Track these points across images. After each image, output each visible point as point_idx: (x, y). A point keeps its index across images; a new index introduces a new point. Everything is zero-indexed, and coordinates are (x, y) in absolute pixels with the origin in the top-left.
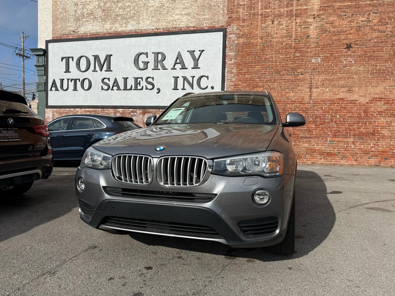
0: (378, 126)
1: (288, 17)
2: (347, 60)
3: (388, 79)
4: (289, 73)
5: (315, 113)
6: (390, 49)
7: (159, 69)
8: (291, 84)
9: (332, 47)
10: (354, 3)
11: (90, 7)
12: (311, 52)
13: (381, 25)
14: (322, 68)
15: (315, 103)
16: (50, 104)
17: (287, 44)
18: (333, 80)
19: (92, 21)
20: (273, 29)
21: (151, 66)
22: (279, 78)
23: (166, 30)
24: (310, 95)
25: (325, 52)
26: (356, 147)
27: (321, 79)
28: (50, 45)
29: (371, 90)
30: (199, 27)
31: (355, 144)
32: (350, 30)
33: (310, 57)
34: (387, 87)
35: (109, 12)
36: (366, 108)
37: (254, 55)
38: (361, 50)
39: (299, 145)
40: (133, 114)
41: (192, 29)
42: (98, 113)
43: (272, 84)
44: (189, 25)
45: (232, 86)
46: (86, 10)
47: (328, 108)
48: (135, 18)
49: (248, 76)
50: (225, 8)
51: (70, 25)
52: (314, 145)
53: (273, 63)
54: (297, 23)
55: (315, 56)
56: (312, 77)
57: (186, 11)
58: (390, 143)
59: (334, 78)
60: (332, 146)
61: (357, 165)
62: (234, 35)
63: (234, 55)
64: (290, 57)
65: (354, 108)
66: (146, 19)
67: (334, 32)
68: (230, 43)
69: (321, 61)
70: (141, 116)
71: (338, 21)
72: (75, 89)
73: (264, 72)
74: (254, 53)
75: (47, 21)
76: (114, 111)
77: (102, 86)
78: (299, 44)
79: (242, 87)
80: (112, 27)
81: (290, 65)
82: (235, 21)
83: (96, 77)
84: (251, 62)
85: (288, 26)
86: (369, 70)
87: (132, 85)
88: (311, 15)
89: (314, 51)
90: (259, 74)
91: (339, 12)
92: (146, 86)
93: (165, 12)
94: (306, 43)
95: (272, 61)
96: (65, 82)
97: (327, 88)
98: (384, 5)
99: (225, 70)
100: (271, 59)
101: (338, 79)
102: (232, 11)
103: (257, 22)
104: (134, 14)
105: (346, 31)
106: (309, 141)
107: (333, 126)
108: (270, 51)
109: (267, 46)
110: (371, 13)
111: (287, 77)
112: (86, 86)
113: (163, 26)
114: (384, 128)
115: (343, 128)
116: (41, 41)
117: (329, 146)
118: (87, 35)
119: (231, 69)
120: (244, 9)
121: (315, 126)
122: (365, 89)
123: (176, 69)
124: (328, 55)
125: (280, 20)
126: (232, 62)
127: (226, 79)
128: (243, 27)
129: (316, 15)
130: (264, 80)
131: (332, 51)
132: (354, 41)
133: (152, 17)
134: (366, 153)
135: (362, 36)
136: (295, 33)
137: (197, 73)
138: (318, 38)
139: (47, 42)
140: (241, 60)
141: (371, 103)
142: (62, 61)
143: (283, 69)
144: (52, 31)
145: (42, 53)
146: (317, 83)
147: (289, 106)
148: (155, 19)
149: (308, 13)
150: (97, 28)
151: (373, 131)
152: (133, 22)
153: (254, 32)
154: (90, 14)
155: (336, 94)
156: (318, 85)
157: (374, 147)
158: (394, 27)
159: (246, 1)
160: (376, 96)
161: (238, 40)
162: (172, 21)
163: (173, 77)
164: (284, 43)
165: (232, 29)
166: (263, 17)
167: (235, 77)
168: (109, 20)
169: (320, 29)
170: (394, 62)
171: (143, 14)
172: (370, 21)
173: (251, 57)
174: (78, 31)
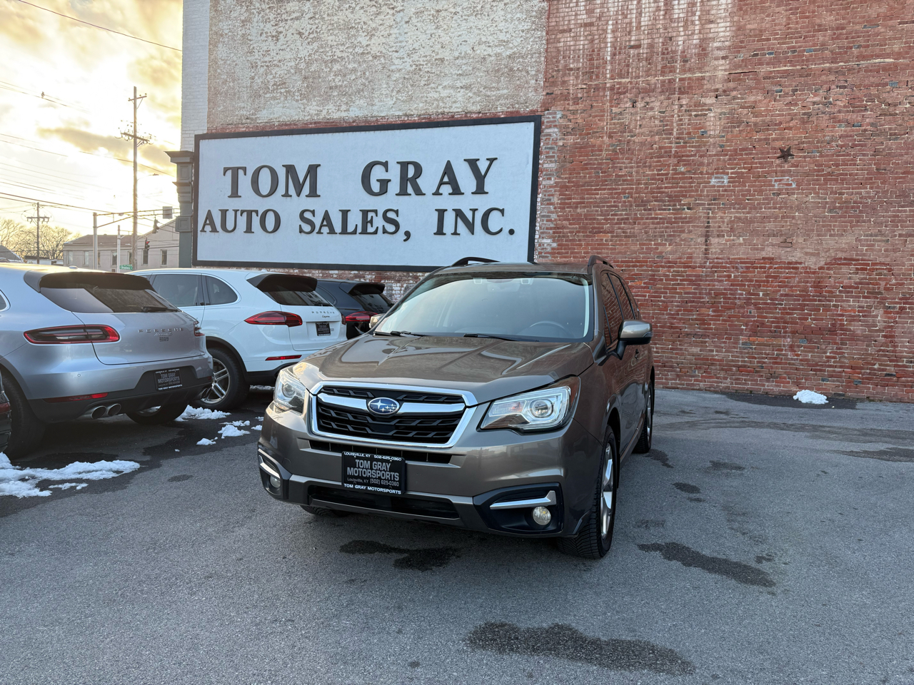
0: (842, 315)
1: (664, 95)
2: (781, 180)
3: (864, 222)
4: (665, 206)
5: (714, 285)
6: (870, 160)
7: (410, 195)
8: (667, 227)
9: (751, 154)
10: (798, 67)
11: (279, 71)
12: (709, 164)
13: (853, 112)
14: (731, 195)
15: (716, 266)
16: (200, 257)
17: (661, 148)
18: (751, 221)
19: (282, 99)
20: (633, 118)
21: (394, 187)
22: (644, 214)
23: (424, 118)
24: (706, 250)
25: (737, 164)
26: (796, 357)
27: (728, 219)
28: (203, 143)
29: (829, 241)
30: (489, 112)
31: (795, 351)
32: (789, 122)
33: (707, 173)
34: (862, 237)
35: (316, 81)
36: (819, 278)
37: (595, 169)
38: (811, 161)
39: (681, 349)
41: (474, 116)
43: (631, 226)
44: (469, 109)
45: (551, 229)
46: (271, 77)
47: (742, 276)
49: (582, 210)
50: (541, 76)
51: (242, 105)
52: (713, 351)
53: (633, 185)
54: (681, 106)
55: (717, 173)
56: (710, 215)
57: (465, 81)
58: (867, 350)
59: (755, 217)
60: (748, 353)
62: (556, 130)
63: (556, 170)
64: (667, 174)
65: (795, 277)
66: (387, 96)
67: (756, 124)
68: (548, 144)
69: (729, 182)
71: (765, 102)
72: (249, 230)
73: (614, 202)
74: (594, 164)
75: (199, 97)
76: (323, 274)
77: (300, 226)
78: (686, 147)
79: (570, 232)
80: (321, 111)
81: (666, 190)
82: (560, 100)
83: (290, 207)
84: (589, 184)
85: (664, 112)
86: (827, 203)
87: (356, 225)
88: (711, 91)
89: (714, 164)
90: (604, 206)
91: (767, 85)
92: (383, 226)
93: (422, 83)
94: (699, 146)
95: (631, 182)
96: (230, 216)
97: (740, 236)
98: (858, 72)
99: (537, 198)
100: (629, 178)
101: (762, 219)
102: (553, 82)
103: (602, 102)
104: (364, 85)
105: (781, 123)
106: (702, 342)
107: (750, 313)
108: (627, 161)
109: (622, 151)
110: (833, 87)
111: (661, 214)
112: (270, 223)
113: (418, 110)
114: (854, 320)
115: (771, 317)
116: (188, 135)
117: (741, 353)
118: (274, 125)
119: (549, 195)
120: (577, 78)
121: (713, 311)
122: (817, 240)
123: (441, 194)
124: (743, 170)
125: (647, 99)
126: (552, 182)
127: (538, 216)
128: (574, 112)
129: (721, 90)
130: (614, 219)
131: (752, 163)
132: (796, 142)
133: (398, 92)
134: (816, 368)
135: (813, 133)
136: (677, 125)
137: (482, 204)
138: (724, 137)
139: (198, 138)
140: (570, 178)
141: (828, 269)
142: (224, 175)
143: (653, 197)
144: (209, 117)
145: (188, 160)
146: (720, 227)
147: (662, 271)
148: (403, 96)
149: (705, 87)
150: (292, 111)
151: (832, 324)
152: (361, 101)
153: (596, 124)
154: (279, 85)
155: (757, 249)
156: (722, 231)
157: (834, 358)
158: (880, 115)
159: (581, 61)
160: (840, 255)
161: (564, 139)
162: (437, 100)
163: (436, 210)
164: (655, 146)
165: (553, 117)
166: (614, 94)
167: (557, 213)
168: (315, 97)
169: (728, 118)
170: (878, 187)
171: (381, 85)
172: (831, 103)
173: (590, 173)
174: (256, 118)
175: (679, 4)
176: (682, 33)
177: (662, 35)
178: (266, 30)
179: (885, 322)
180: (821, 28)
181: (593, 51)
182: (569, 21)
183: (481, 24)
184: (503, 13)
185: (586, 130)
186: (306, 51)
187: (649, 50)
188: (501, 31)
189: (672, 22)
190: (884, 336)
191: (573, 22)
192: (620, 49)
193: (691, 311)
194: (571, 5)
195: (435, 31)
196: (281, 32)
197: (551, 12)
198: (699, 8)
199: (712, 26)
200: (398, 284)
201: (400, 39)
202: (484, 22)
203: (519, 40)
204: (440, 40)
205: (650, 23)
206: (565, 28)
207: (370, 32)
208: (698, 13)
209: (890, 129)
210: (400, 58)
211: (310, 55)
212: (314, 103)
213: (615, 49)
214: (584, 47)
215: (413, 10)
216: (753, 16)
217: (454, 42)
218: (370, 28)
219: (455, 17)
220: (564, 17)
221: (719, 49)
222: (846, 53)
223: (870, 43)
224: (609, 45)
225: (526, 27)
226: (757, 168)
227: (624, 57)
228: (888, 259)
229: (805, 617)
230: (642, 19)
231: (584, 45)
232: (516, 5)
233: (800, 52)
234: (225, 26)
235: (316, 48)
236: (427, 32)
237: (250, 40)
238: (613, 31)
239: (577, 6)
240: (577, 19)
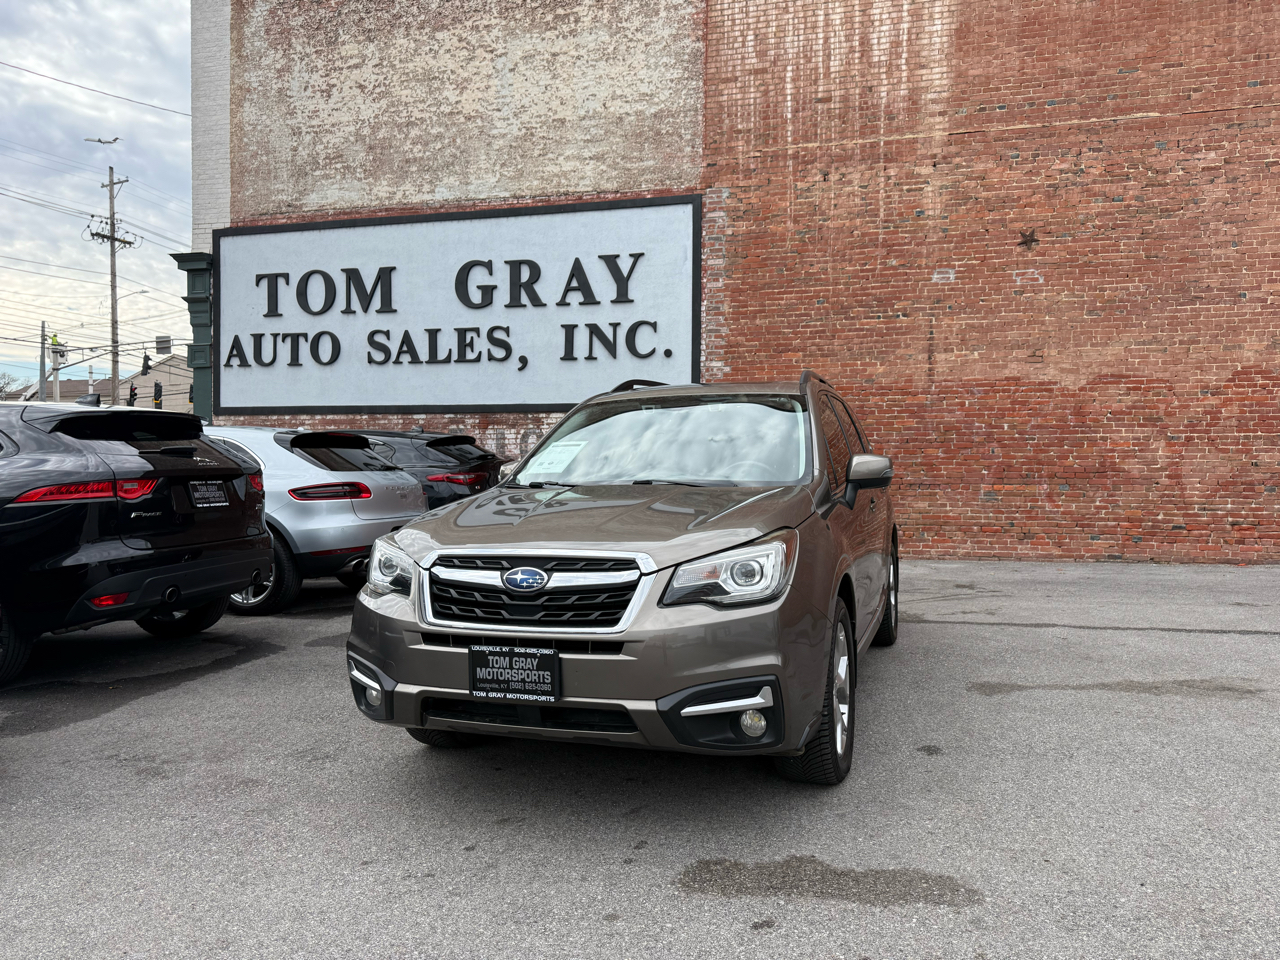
0: (1113, 451)
1: (866, 164)
2: (1024, 274)
3: (1134, 326)
4: (872, 312)
5: (943, 417)
6: (1137, 244)
7: (525, 306)
8: (876, 341)
9: (983, 240)
10: (1038, 125)
11: (333, 140)
12: (928, 256)
13: (1112, 182)
14: (960, 296)
15: (945, 391)
16: (225, 402)
17: (864, 235)
19: (338, 177)
20: (826, 196)
21: (502, 296)
22: (845, 325)
23: (541, 201)
24: (930, 370)
25: (965, 254)
26: (1056, 509)
27: (957, 326)
28: (226, 243)
29: (1090, 353)
30: (630, 191)
31: (1054, 501)
32: (1030, 197)
33: (927, 267)
34: (1133, 347)
35: (386, 152)
36: (1080, 401)
37: (777, 265)
38: (1062, 248)
39: (903, 504)
40: (454, 427)
41: (610, 196)
42: (361, 427)
43: (828, 342)
44: (602, 188)
45: (722, 347)
46: (322, 147)
47: (980, 404)
48: (457, 168)
49: (763, 321)
50: (698, 141)
51: (281, 187)
53: (828, 285)
54: (889, 178)
55: (940, 267)
56: (934, 322)
57: (594, 150)
58: (1147, 496)
59: (993, 324)
60: (993, 506)
61: (1061, 556)
62: (722, 214)
63: (725, 267)
64: (874, 270)
65: (1049, 402)
66: (487, 171)
67: (987, 200)
68: (712, 233)
69: (956, 278)
70: (477, 432)
71: (997, 171)
72: (295, 362)
73: (805, 309)
74: (776, 259)
75: (217, 176)
76: (404, 419)
77: (369, 353)
78: (897, 233)
79: (747, 352)
81: (874, 291)
82: (726, 174)
83: (353, 329)
84: (770, 285)
85: (866, 187)
86: (1085, 302)
87: (450, 350)
88: (925, 157)
89: (936, 254)
90: (791, 316)
91: (999, 147)
92: (489, 350)
93: (536, 153)
94: (915, 231)
95: (826, 282)
96: (267, 343)
97: (975, 350)
98: (1116, 130)
99: (700, 306)
100: (823, 276)
101: (1002, 326)
102: (716, 149)
103: (783, 175)
104: (454, 156)
106: (931, 494)
107: (993, 452)
108: (819, 254)
109: (812, 240)
110: (1084, 150)
111: (867, 324)
112: (325, 356)
113: (531, 189)
114: (1128, 457)
115: (1021, 457)
116: (203, 231)
117: (983, 507)
118: (327, 213)
119: (717, 302)
120: (748, 142)
122: (1074, 352)
123: (569, 305)
124: (974, 262)
125: (843, 170)
126: (720, 284)
127: (703, 330)
128: (746, 189)
130: (806, 332)
131: (985, 252)
132: (1041, 223)
133: (503, 165)
134: (1082, 522)
135: (1062, 210)
136: (885, 204)
137: (626, 316)
138: (946, 218)
139: (218, 235)
140: (744, 278)
141: (1092, 390)
142: (257, 285)
143: (856, 301)
144: (232, 204)
145: (203, 265)
146: (947, 338)
147: (873, 400)
148: (509, 172)
149: (919, 152)
150: (353, 194)
151: (1100, 463)
152: (451, 178)
153: (776, 205)
154: (333, 159)
155: (998, 366)
156: (950, 344)
157: (1106, 508)
158: (1147, 186)
159: (753, 119)
160: (1105, 370)
161: (734, 226)
162: (557, 176)
163: (562, 326)
164: (855, 232)
165: (718, 197)
166: (799, 164)
167: (729, 326)
168: (385, 174)
169: (951, 192)
170: (1149, 280)
171: (478, 156)
172: (1082, 171)
173: (771, 271)
174: (301, 205)
175: (879, 43)
176: (885, 82)
177: (859, 84)
178: (312, 82)
179: (1168, 457)
180: (1065, 73)
181: (768, 106)
182: (734, 66)
183: (614, 71)
184: (643, 56)
185: (762, 214)
186: (370, 111)
187: (842, 105)
188: (642, 81)
189: (870, 67)
190: (1168, 476)
191: (739, 68)
192: (804, 103)
193: (914, 453)
194: (736, 45)
195: (550, 82)
196: (334, 86)
197: (709, 55)
198: (905, 49)
199: (924, 71)
200: (513, 431)
201: (504, 93)
202: (618, 69)
203: (667, 93)
204: (559, 94)
205: (842, 68)
206: (729, 75)
207: (462, 83)
208: (905, 55)
209: (1160, 203)
210: (504, 119)
211: (376, 117)
212: (385, 183)
213: (798, 103)
214: (755, 102)
215: (520, 53)
216: (977, 59)
217: (578, 96)
218: (460, 79)
219: (579, 63)
220: (726, 61)
221: (934, 101)
222: (1098, 105)
223: (1128, 92)
224: (789, 98)
225: (675, 76)
226: (992, 258)
227: (809, 113)
228: (1168, 374)
229: (1114, 826)
230: (832, 63)
231: (755, 99)
232: (661, 46)
233: (1039, 104)
234: (253, 78)
235: (385, 106)
236: (541, 83)
237: (290, 97)
238: (794, 80)
239: (743, 46)
240: (745, 64)
